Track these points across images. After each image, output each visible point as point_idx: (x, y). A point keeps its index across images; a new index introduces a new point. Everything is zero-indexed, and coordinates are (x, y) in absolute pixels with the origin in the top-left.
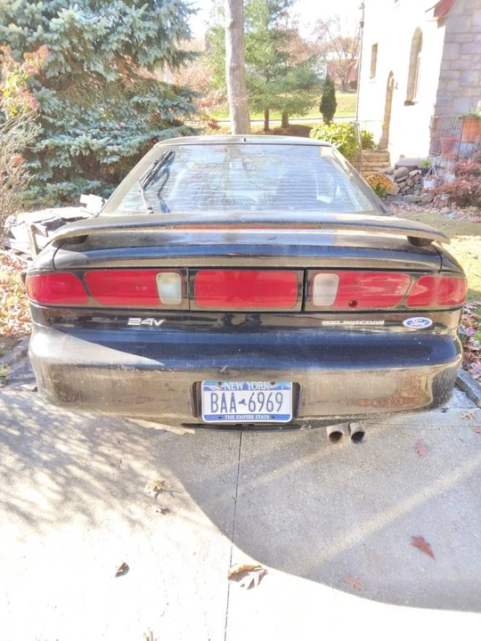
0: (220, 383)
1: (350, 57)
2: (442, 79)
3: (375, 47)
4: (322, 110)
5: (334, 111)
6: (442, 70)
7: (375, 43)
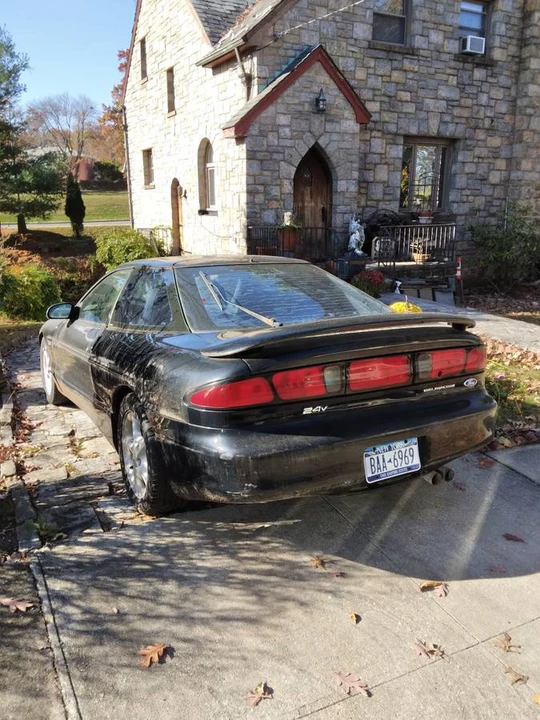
0: (375, 449)
1: (75, 153)
2: (249, 192)
3: (148, 153)
4: (69, 212)
5: (83, 215)
6: (248, 185)
7: (146, 147)
